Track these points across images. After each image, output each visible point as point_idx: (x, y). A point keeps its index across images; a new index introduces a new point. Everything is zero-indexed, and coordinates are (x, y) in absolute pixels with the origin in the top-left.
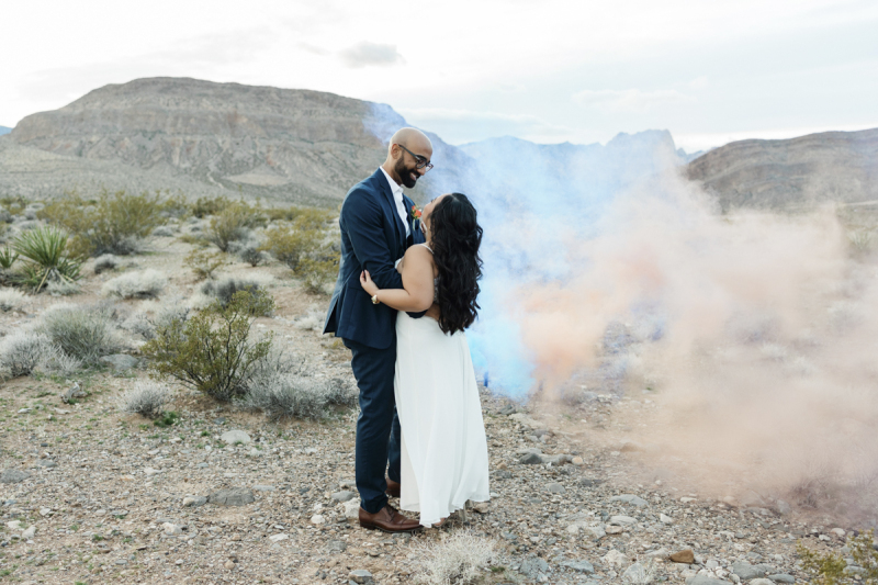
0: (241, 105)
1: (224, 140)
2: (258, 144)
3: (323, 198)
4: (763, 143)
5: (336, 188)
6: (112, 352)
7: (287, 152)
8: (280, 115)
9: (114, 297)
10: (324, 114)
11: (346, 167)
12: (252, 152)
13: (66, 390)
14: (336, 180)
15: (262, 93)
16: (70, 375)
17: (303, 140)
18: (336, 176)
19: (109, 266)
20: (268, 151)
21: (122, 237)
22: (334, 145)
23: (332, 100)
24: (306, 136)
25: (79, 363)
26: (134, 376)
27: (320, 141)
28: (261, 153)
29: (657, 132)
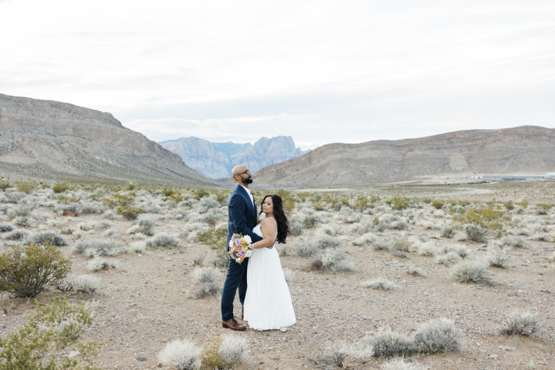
0: (4, 109)
2: (16, 136)
3: (60, 173)
4: (344, 146)
5: (70, 167)
7: (37, 142)
8: (33, 117)
10: (64, 118)
11: (79, 153)
12: (11, 141)
14: (71, 161)
15: (20, 102)
17: (49, 134)
18: (71, 158)
20: (23, 141)
22: (71, 138)
23: (70, 109)
24: (51, 131)
27: (61, 135)
28: (17, 142)
29: (285, 137)
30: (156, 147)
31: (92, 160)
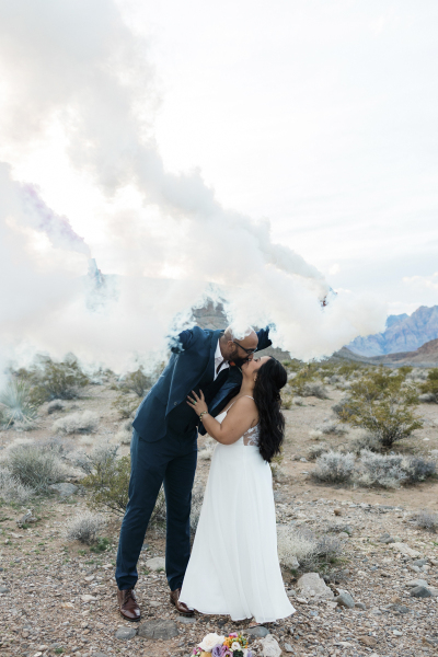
6: (59, 481)
9: (61, 432)
13: (22, 515)
16: (24, 503)
19: (58, 408)
21: (68, 386)
25: (32, 491)
26: (75, 502)
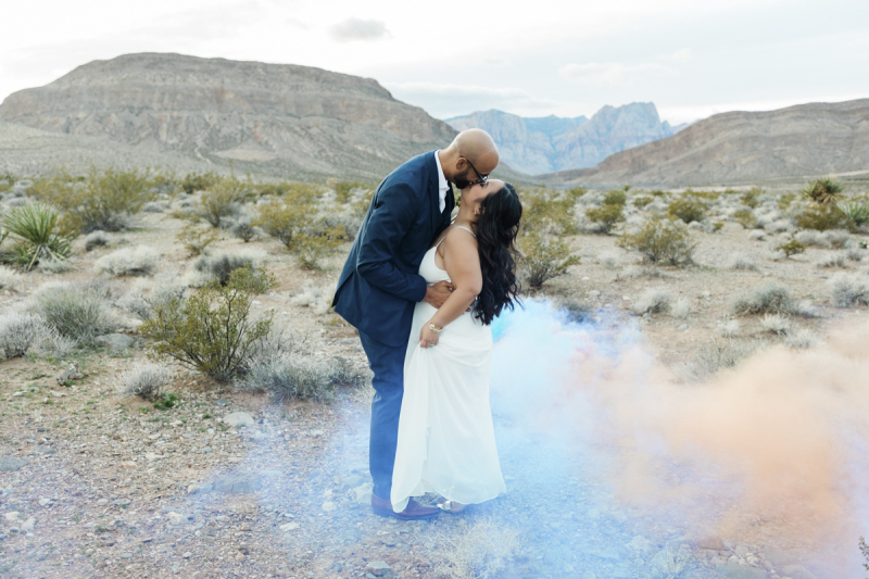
0: (227, 80)
1: (211, 116)
2: (245, 119)
3: (311, 173)
4: (747, 115)
5: (323, 163)
6: (107, 332)
7: (274, 128)
8: (267, 90)
9: (107, 275)
10: (310, 89)
11: (334, 142)
12: (240, 127)
13: (62, 372)
14: (323, 155)
15: (248, 68)
16: (65, 356)
17: (290, 115)
18: (323, 150)
19: (100, 243)
20: (256, 126)
21: (113, 213)
22: (321, 120)
23: (318, 75)
24: (293, 110)
25: (74, 343)
26: (131, 356)
27: (307, 116)
28: (248, 128)
29: (642, 104)
30: (443, 128)
31: (353, 151)
